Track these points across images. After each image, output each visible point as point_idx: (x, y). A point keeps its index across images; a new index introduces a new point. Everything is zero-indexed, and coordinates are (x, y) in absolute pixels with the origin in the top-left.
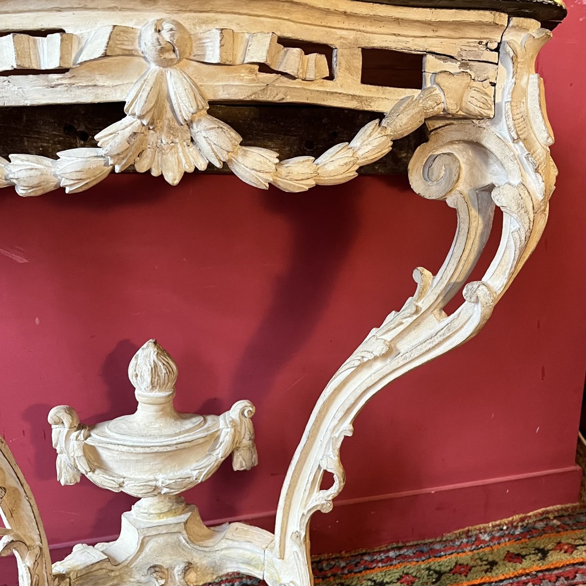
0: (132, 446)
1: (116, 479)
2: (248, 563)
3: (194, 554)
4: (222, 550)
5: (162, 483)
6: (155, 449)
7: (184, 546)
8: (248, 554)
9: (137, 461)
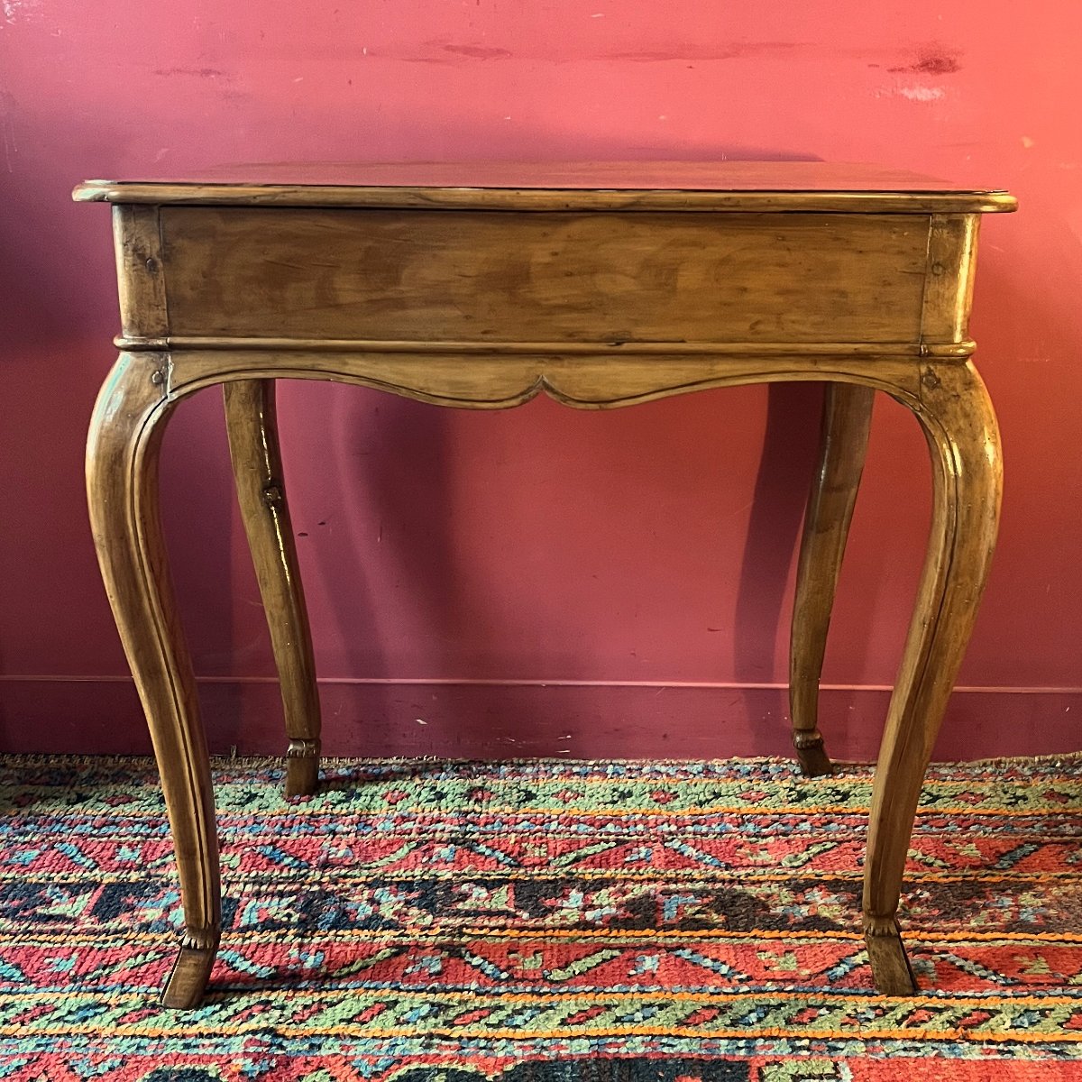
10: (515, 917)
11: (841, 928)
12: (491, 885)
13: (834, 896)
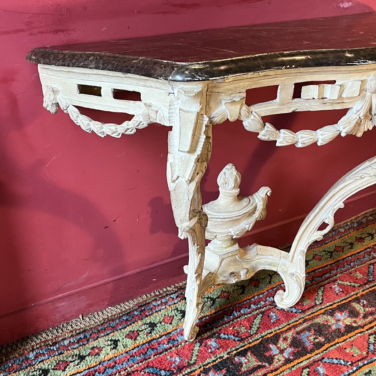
0: (224, 218)
1: (213, 234)
2: (270, 265)
3: (243, 263)
4: (256, 260)
5: (234, 233)
6: (234, 218)
7: (238, 260)
8: (270, 261)
9: (222, 224)
10: (265, 366)
11: (357, 328)
12: (243, 353)
13: (343, 314)
